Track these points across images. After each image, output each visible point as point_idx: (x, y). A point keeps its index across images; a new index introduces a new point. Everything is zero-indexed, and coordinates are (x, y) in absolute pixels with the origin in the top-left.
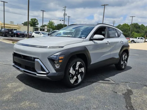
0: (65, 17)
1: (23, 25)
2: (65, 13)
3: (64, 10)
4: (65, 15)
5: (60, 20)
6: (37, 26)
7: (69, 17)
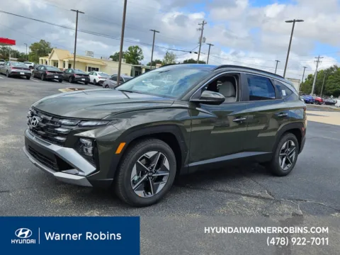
0: (200, 45)
1: (111, 59)
2: (201, 36)
3: (200, 29)
4: (201, 40)
5: (191, 52)
6: (139, 61)
7: (210, 45)
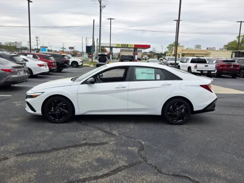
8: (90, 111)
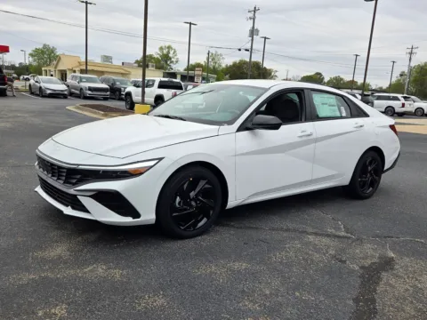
0: (252, 40)
1: (136, 65)
2: (253, 27)
3: (251, 18)
4: (253, 32)
5: (240, 50)
6: (173, 66)
7: (265, 38)
8: (257, 194)
